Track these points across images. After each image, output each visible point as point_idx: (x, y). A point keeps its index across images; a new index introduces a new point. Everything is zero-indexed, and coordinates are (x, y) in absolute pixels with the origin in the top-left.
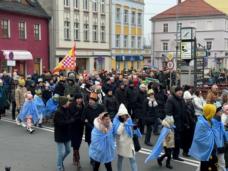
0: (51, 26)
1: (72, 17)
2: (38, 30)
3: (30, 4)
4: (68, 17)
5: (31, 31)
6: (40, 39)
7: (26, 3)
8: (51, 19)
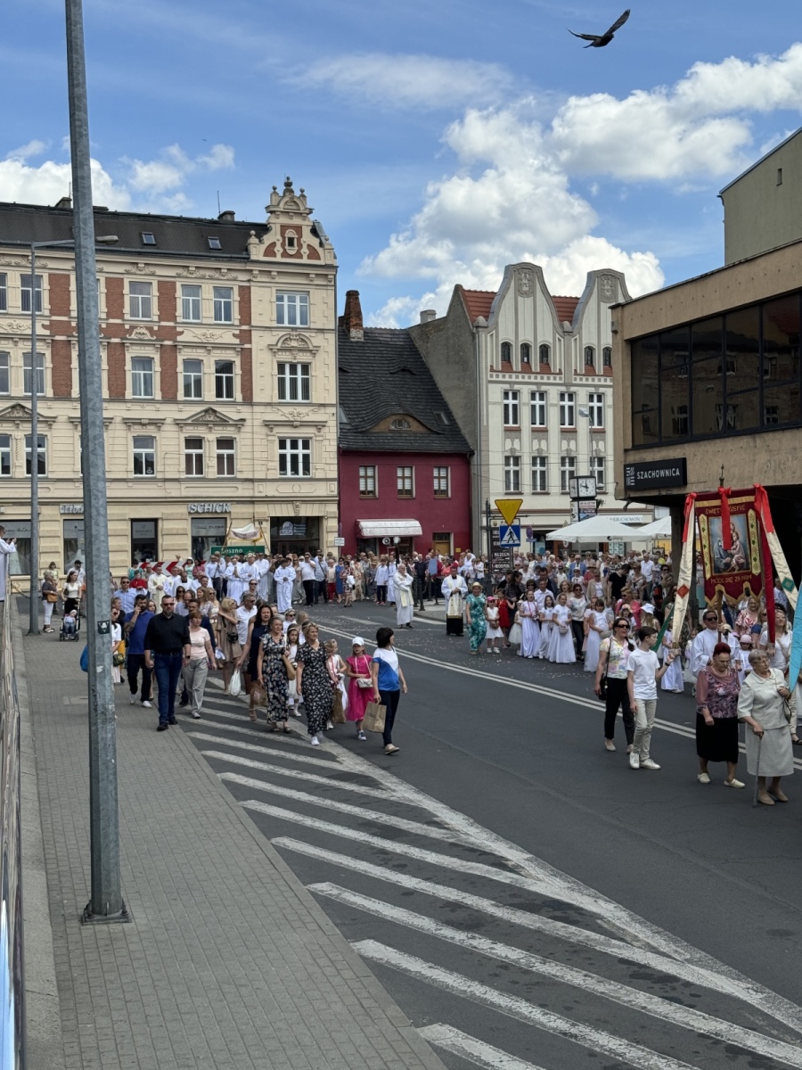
0: (474, 470)
1: (526, 446)
2: (446, 478)
3: (430, 430)
4: (517, 446)
5: (424, 482)
6: (450, 495)
7: (421, 429)
8: (474, 454)
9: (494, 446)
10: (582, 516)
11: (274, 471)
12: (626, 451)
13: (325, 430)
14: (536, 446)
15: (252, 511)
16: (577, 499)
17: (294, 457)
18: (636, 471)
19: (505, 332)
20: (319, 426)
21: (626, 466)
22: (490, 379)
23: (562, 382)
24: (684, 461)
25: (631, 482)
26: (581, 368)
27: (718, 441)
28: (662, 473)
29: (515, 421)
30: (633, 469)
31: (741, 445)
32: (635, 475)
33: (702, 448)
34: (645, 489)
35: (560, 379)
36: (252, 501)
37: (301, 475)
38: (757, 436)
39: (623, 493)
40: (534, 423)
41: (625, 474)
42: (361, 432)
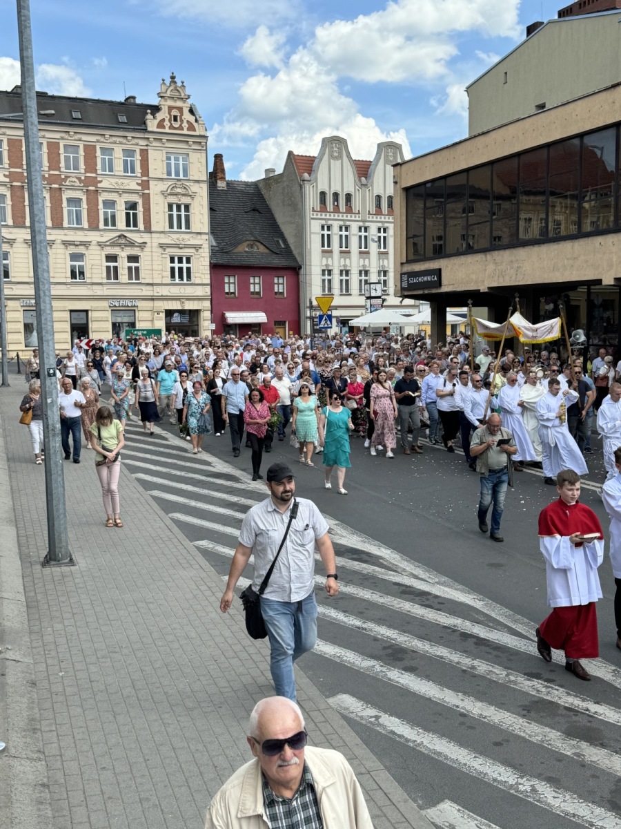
0: (301, 278)
1: (336, 263)
2: (283, 284)
3: (272, 251)
4: (330, 262)
5: (268, 286)
6: (285, 296)
7: (267, 251)
8: (301, 268)
9: (315, 263)
10: (373, 309)
11: (167, 279)
12: (402, 264)
13: (200, 250)
14: (342, 263)
15: (152, 305)
16: (370, 298)
17: (181, 269)
18: (408, 278)
19: (322, 185)
20: (197, 247)
21: (402, 274)
22: (312, 217)
23: (360, 219)
24: (440, 270)
25: (405, 285)
26: (373, 210)
27: (462, 257)
28: (425, 279)
29: (329, 246)
30: (406, 276)
31: (477, 259)
32: (408, 280)
33: (452, 261)
34: (414, 290)
35: (359, 217)
36: (152, 299)
37: (185, 281)
38: (488, 253)
39: (400, 292)
40: (341, 247)
41: (401, 279)
42: (225, 253)
